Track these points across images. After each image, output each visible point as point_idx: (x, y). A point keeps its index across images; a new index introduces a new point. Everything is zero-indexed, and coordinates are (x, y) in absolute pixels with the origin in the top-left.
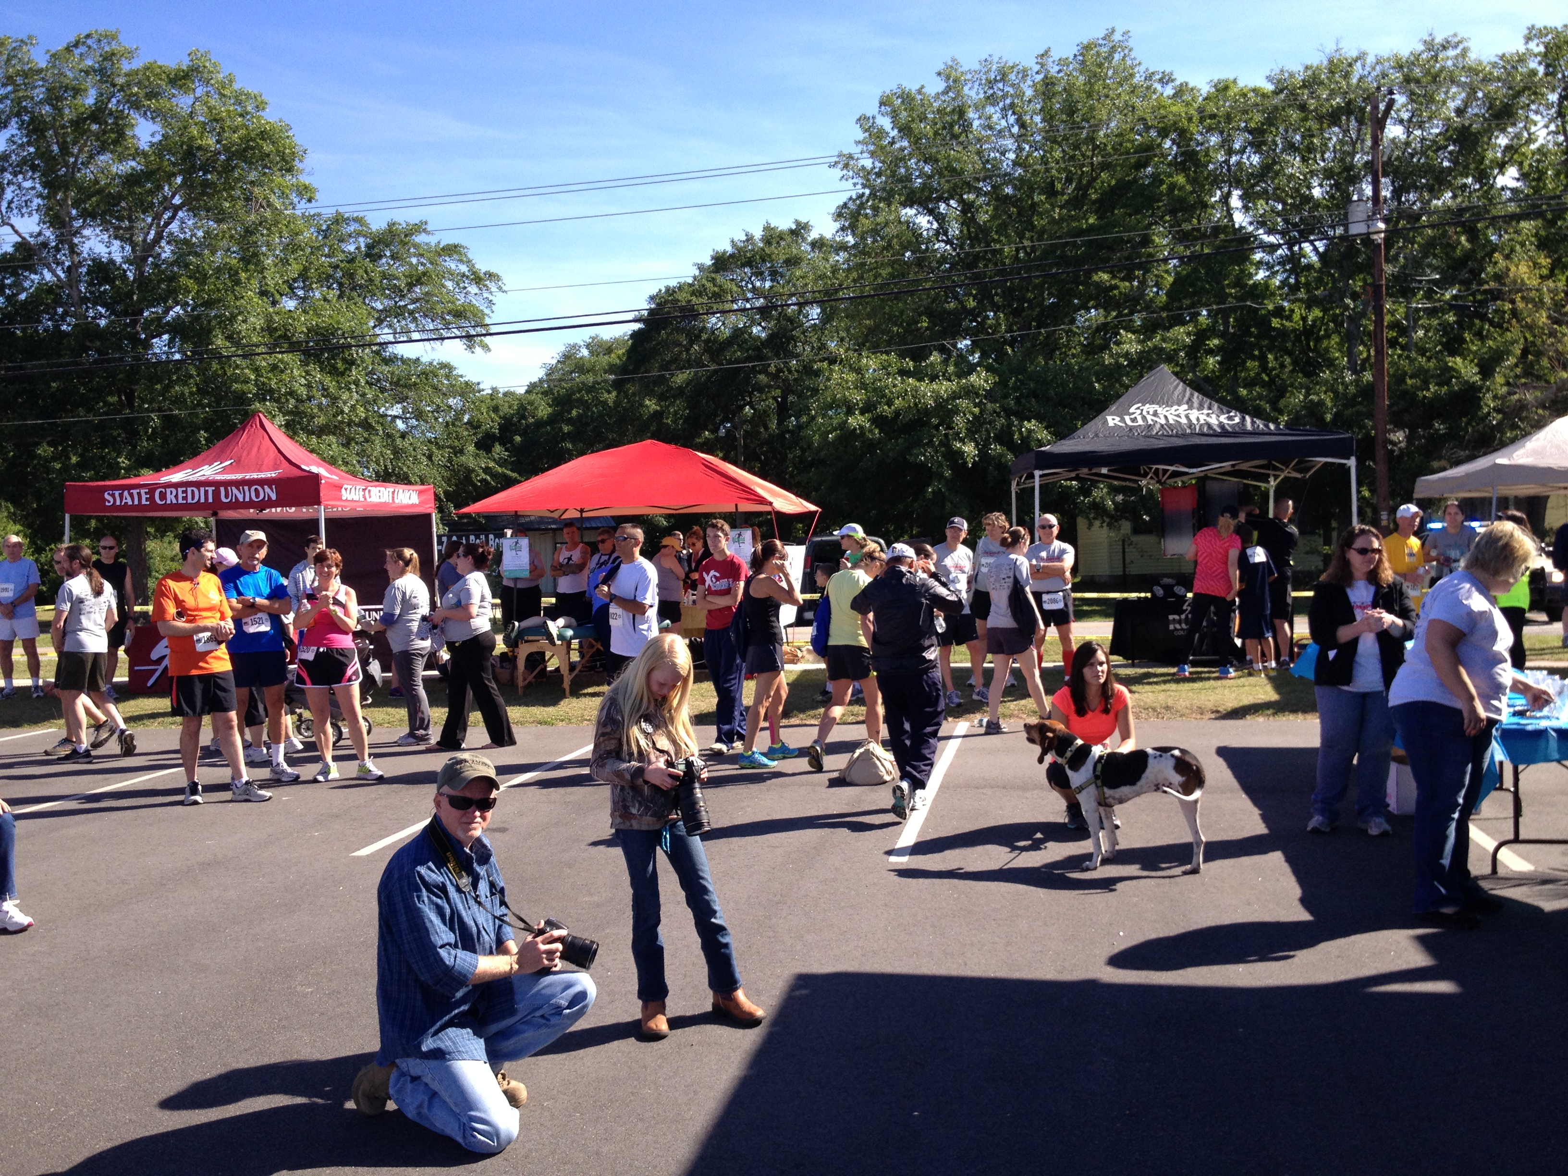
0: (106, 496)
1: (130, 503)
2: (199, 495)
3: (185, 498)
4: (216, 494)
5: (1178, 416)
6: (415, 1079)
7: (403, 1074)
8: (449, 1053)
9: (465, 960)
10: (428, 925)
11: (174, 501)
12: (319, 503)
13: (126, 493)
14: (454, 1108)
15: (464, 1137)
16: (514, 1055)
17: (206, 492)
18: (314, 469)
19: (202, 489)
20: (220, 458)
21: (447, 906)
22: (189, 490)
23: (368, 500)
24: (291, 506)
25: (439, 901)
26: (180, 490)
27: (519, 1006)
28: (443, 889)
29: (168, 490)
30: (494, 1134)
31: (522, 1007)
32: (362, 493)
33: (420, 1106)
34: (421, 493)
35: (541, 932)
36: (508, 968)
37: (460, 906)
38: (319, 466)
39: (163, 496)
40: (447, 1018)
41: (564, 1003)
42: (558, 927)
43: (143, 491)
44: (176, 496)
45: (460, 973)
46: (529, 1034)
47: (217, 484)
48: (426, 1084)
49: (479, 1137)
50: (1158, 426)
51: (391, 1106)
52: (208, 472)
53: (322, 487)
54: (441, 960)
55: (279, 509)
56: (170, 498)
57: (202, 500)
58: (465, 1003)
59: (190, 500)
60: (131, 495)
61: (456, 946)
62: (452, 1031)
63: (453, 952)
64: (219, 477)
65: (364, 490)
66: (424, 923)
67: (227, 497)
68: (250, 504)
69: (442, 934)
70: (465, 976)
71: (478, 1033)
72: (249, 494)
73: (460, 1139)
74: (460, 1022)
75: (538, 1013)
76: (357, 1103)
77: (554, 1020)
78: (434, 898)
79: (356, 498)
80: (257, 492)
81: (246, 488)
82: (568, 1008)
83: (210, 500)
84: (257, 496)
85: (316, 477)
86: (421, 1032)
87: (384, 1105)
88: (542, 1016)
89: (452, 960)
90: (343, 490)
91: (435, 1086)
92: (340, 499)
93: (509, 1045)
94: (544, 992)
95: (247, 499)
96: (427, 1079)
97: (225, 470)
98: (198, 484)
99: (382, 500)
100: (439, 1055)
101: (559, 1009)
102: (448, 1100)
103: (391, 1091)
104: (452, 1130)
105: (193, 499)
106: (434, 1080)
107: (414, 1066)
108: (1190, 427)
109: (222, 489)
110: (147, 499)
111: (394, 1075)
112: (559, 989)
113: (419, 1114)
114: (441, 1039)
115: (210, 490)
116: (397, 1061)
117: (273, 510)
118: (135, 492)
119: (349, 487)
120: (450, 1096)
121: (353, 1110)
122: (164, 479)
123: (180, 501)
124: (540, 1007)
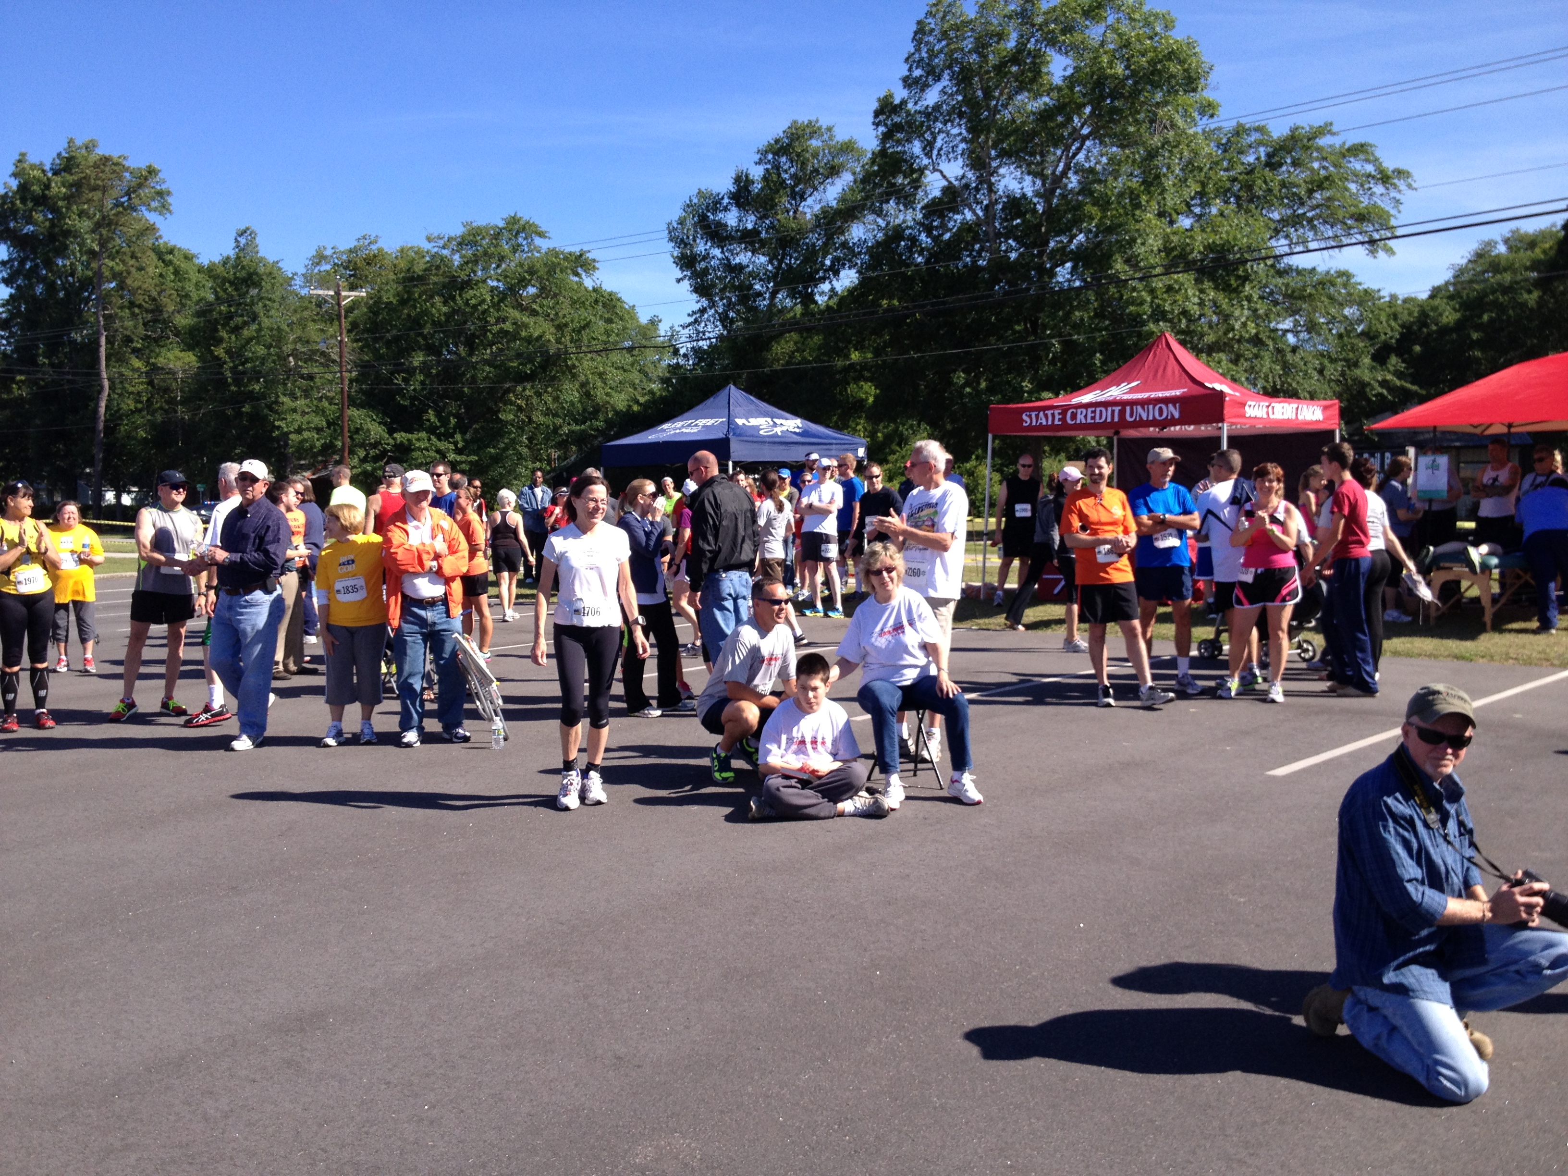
0: (1024, 417)
1: (1044, 423)
2: (1106, 415)
3: (1093, 418)
4: (1122, 413)
6: (1372, 1009)
7: (1358, 1002)
8: (1413, 991)
9: (1433, 899)
10: (1395, 856)
11: (1084, 421)
12: (1222, 420)
13: (1041, 414)
14: (1417, 1047)
15: (1428, 1079)
16: (1481, 1006)
17: (1113, 411)
18: (1218, 387)
19: (1110, 409)
20: (1128, 380)
21: (1414, 840)
22: (1098, 410)
23: (1271, 417)
24: (1189, 424)
25: (1406, 834)
26: (1090, 410)
27: (1492, 957)
28: (1411, 822)
29: (1079, 411)
30: (1462, 1082)
31: (1494, 958)
32: (1265, 410)
33: (1378, 1037)
34: (1325, 408)
35: (1519, 883)
36: (1479, 915)
37: (1428, 843)
38: (1221, 383)
39: (1074, 416)
40: (1411, 954)
41: (1545, 963)
42: (1538, 880)
43: (1056, 412)
44: (1086, 417)
45: (1427, 911)
46: (1500, 988)
47: (1123, 404)
48: (1385, 1017)
49: (1445, 1082)
51: (1343, 1030)
52: (1116, 392)
53: (1226, 405)
54: (1408, 894)
55: (1178, 428)
56: (1080, 418)
57: (1109, 420)
58: (1431, 943)
59: (1097, 420)
60: (1046, 416)
61: (1422, 883)
62: (1415, 969)
63: (1421, 888)
64: (1125, 397)
65: (1268, 407)
66: (1390, 854)
67: (1131, 416)
68: (1154, 423)
69: (1410, 869)
70: (1432, 915)
71: (1443, 976)
72: (1153, 413)
73: (1422, 1080)
74: (1424, 961)
75: (1513, 968)
76: (1307, 1020)
77: (1531, 979)
78: (1401, 831)
79: (1259, 415)
80: (1161, 409)
81: (1151, 407)
82: (1549, 968)
83: (1116, 419)
84: (1161, 414)
85: (1221, 394)
86: (1382, 965)
87: (1335, 1028)
88: (1518, 972)
89: (1420, 896)
90: (1247, 408)
91: (1398, 1021)
92: (1244, 416)
93: (1478, 994)
94: (1520, 946)
95: (1151, 418)
96: (1388, 1012)
97: (1132, 390)
98: (1106, 404)
99: (1285, 417)
100: (1402, 991)
101: (1537, 969)
102: (1409, 1036)
103: (1346, 1017)
104: (1413, 1068)
105: (1101, 418)
106: (1395, 1014)
107: (1372, 996)
109: (1128, 409)
110: (1060, 420)
111: (1348, 1001)
112: (1538, 946)
113: (1376, 1045)
114: (1402, 974)
115: (1117, 409)
116: (1355, 988)
117: (1172, 428)
118: (1049, 413)
119: (1253, 403)
120: (1413, 1035)
121: (1300, 1027)
122: (1075, 401)
123: (1089, 421)
124: (1516, 962)
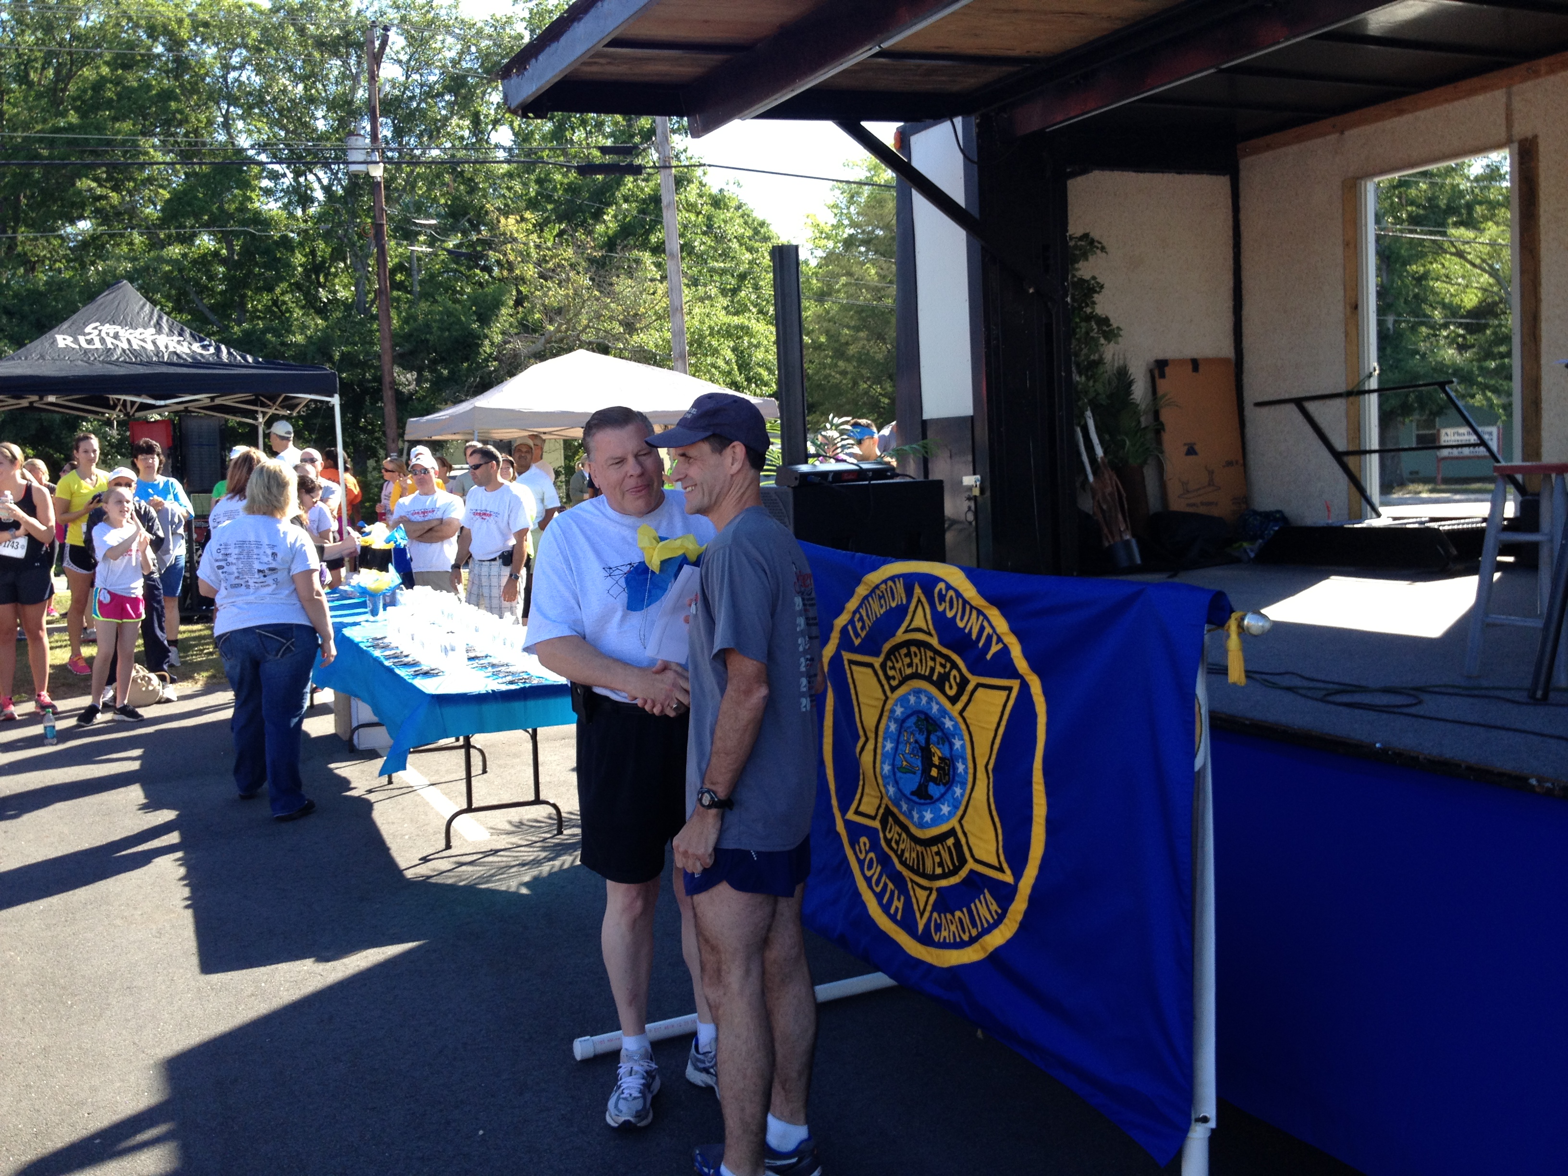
5: (143, 340)
50: (119, 351)
108: (157, 355)
